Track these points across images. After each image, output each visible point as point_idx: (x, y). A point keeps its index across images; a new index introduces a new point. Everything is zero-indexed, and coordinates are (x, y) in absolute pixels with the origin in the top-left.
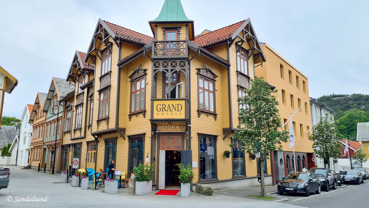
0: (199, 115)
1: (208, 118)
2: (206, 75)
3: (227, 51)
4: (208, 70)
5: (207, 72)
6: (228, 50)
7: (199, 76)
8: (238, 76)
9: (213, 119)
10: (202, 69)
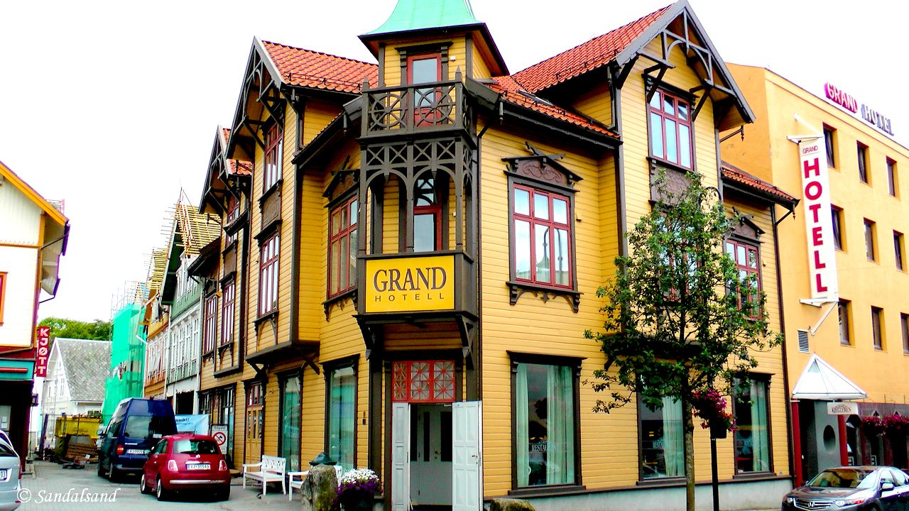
0: (513, 299)
1: (545, 305)
2: (539, 175)
3: (612, 100)
4: (545, 160)
5: (543, 167)
6: (614, 97)
7: (512, 180)
8: (652, 172)
9: (568, 307)
10: (521, 159)
